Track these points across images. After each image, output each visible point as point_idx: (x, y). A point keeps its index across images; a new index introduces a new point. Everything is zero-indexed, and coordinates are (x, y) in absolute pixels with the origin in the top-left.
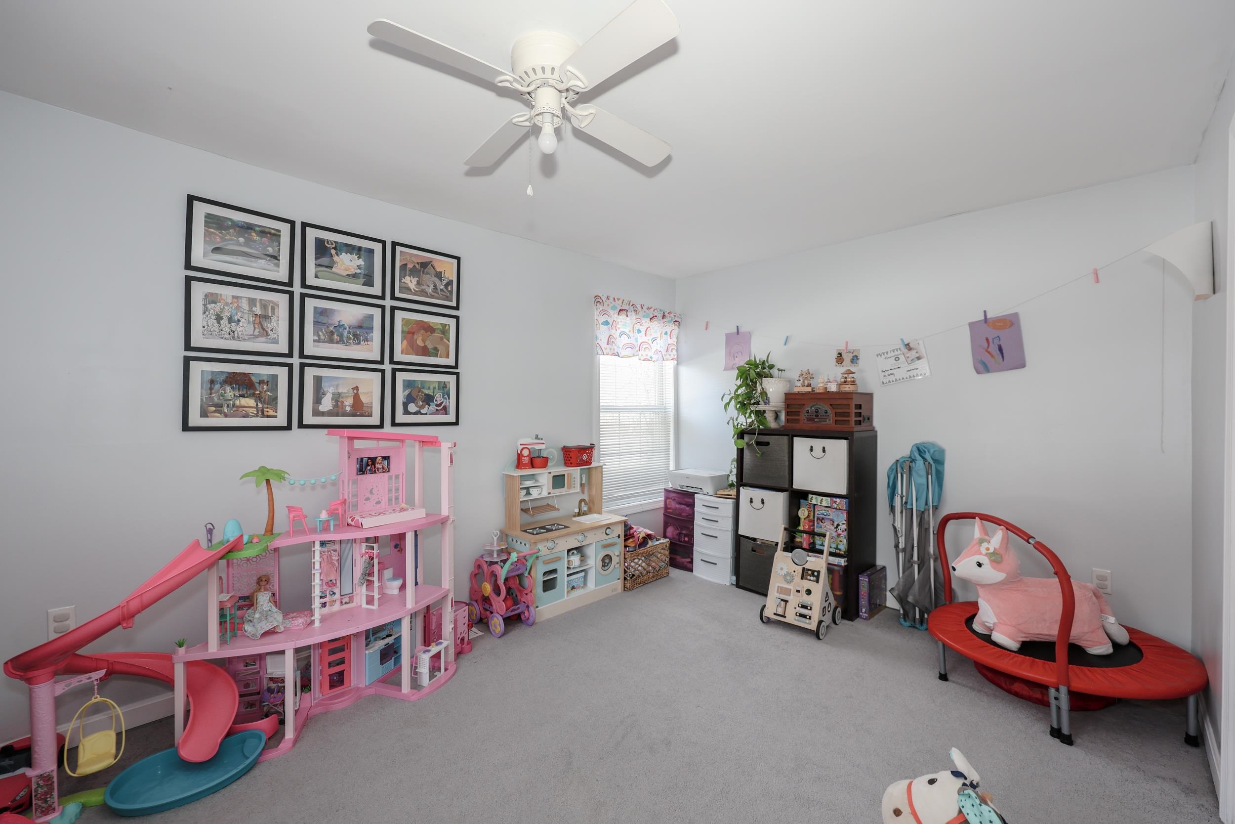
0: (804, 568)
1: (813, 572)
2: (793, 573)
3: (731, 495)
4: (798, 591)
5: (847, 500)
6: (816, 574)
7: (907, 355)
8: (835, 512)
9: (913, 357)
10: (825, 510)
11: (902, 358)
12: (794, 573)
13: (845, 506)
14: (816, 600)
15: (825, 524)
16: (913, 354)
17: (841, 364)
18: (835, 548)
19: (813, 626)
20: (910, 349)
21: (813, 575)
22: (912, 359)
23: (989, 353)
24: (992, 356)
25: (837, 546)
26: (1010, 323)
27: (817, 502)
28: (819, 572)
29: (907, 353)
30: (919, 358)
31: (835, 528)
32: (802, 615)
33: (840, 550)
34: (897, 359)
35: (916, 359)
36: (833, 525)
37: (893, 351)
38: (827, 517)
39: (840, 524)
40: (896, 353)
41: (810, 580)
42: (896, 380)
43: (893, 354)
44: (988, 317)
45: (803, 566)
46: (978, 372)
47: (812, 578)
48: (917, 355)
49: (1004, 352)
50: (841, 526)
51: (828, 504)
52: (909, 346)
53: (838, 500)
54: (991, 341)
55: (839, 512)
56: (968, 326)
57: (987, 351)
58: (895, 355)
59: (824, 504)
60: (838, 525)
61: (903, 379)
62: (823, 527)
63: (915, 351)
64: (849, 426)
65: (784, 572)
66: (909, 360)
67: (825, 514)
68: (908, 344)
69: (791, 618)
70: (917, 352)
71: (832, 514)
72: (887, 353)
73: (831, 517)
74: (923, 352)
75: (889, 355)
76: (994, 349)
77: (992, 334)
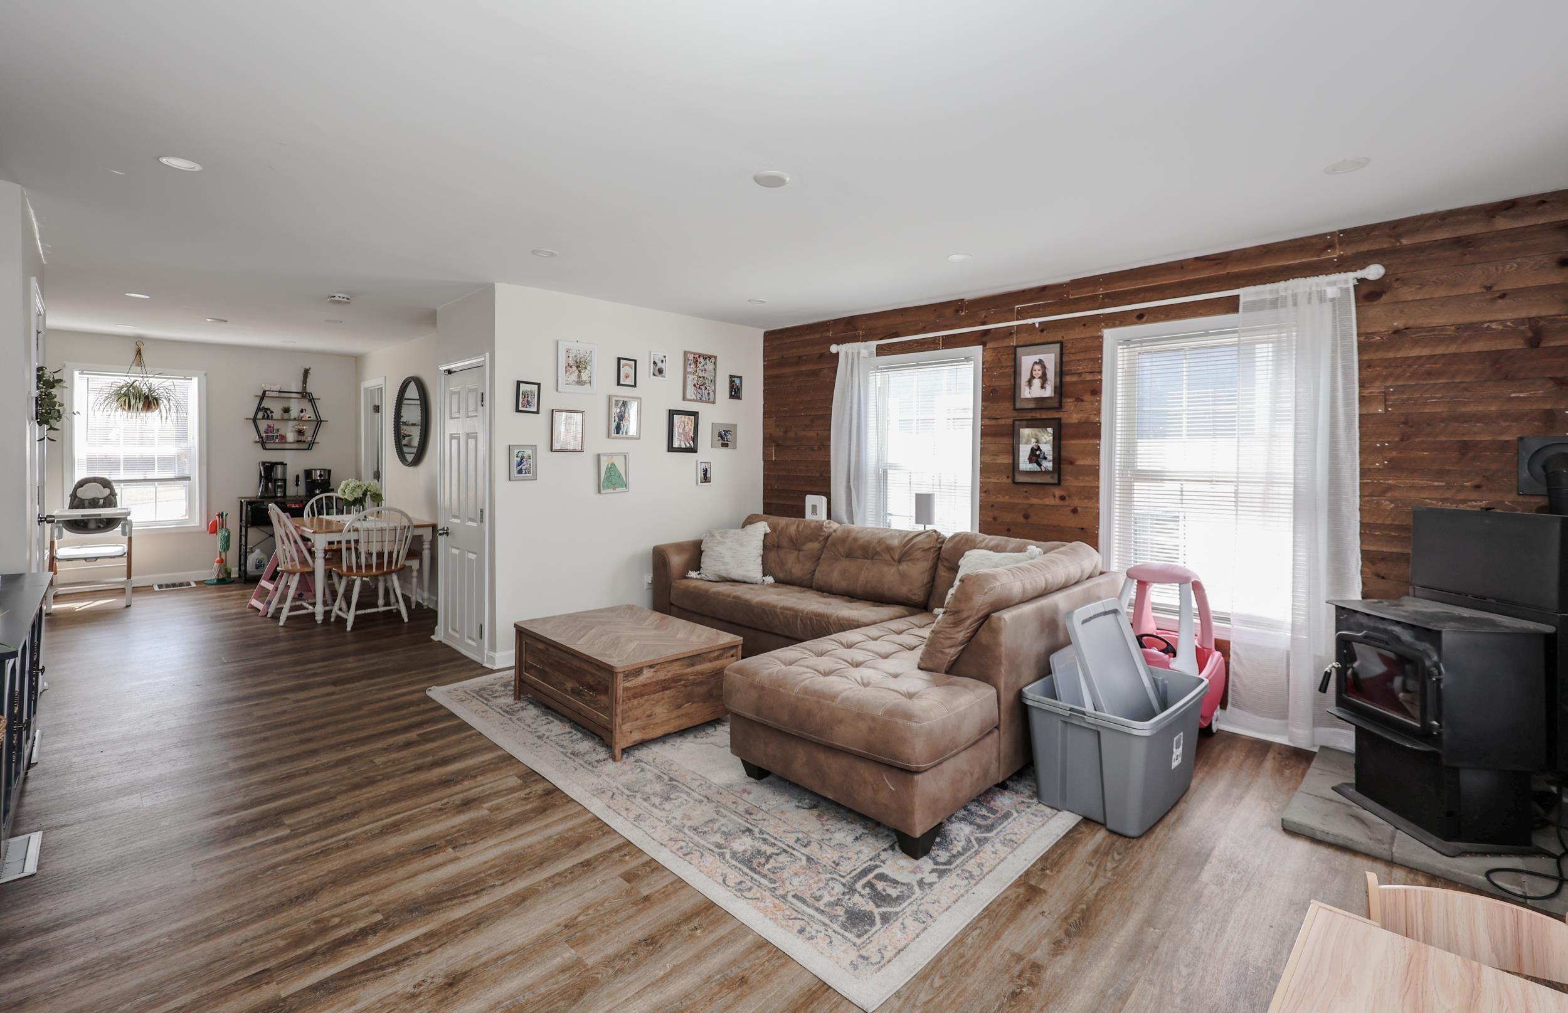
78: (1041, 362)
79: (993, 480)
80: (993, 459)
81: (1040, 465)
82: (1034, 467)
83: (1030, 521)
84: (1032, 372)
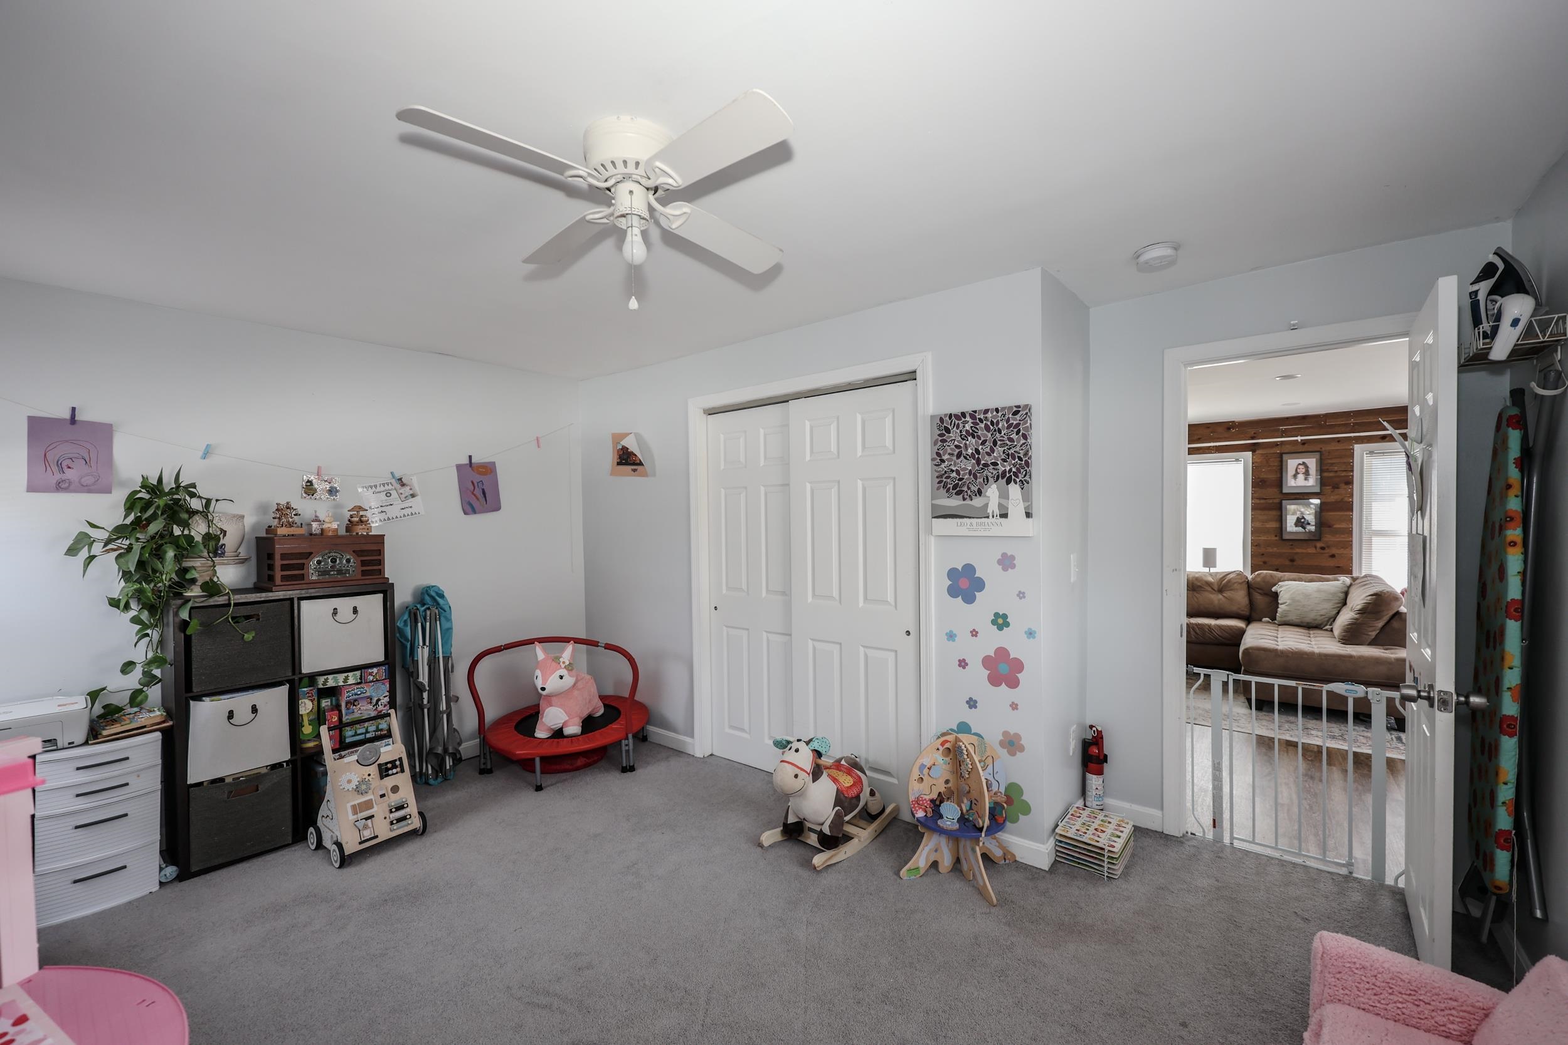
0: (380, 765)
1: (393, 762)
2: (367, 778)
3: (145, 727)
4: (383, 796)
5: (387, 666)
6: (398, 763)
7: (401, 491)
8: (373, 685)
9: (407, 494)
10: (357, 688)
11: (394, 493)
12: (370, 778)
13: (384, 674)
14: (407, 792)
15: (359, 706)
16: (406, 491)
17: (313, 495)
18: (374, 731)
19: (416, 823)
20: (403, 485)
21: (395, 767)
22: (405, 496)
23: (475, 495)
24: (478, 499)
25: (377, 727)
26: (488, 469)
27: (337, 682)
28: (400, 759)
29: (400, 489)
30: (413, 496)
31: (374, 706)
32: (399, 820)
33: (381, 730)
34: (388, 495)
35: (410, 497)
36: (371, 703)
37: (384, 485)
38: (362, 696)
39: (381, 698)
40: (387, 487)
41: (393, 774)
42: (389, 519)
43: (382, 488)
44: (473, 461)
45: (378, 762)
46: (466, 513)
47: (394, 771)
48: (411, 492)
49: (487, 496)
50: (382, 701)
51: (357, 680)
52: (402, 482)
53: (375, 670)
54: (476, 484)
55: (379, 684)
56: (455, 468)
57: (473, 493)
58: (386, 490)
59: (351, 681)
60: (379, 700)
61: (397, 517)
62: (356, 711)
63: (409, 488)
64: (381, 576)
65: (355, 783)
66: (403, 496)
67: (359, 693)
68: (400, 479)
69: (384, 832)
70: (411, 489)
71: (369, 690)
72: (376, 486)
73: (368, 694)
74: (417, 489)
75: (379, 489)
76: (478, 492)
77: (477, 478)
78: (1304, 463)
79: (1263, 538)
80: (1263, 525)
81: (1305, 528)
82: (1300, 529)
83: (1295, 563)
84: (1296, 470)
